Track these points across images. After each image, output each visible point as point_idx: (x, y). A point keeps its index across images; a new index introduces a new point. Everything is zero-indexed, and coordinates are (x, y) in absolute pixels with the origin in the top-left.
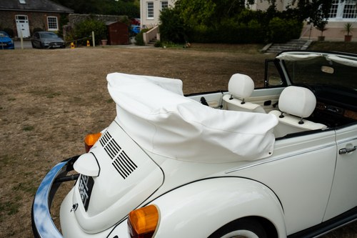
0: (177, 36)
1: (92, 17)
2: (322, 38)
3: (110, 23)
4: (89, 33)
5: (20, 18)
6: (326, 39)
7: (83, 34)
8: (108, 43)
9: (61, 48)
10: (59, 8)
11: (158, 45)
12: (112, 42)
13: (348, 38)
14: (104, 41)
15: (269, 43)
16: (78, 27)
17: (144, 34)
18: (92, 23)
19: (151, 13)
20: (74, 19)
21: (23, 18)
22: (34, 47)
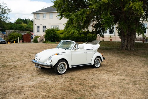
0: (52, 39)
1: (15, 31)
2: (103, 40)
3: (24, 34)
6: (104, 41)
7: (12, 38)
8: (23, 42)
9: (5, 43)
11: (44, 42)
13: (111, 40)
14: (21, 41)
15: (86, 41)
17: (38, 38)
18: (15, 34)
19: (38, 30)
20: (8, 32)
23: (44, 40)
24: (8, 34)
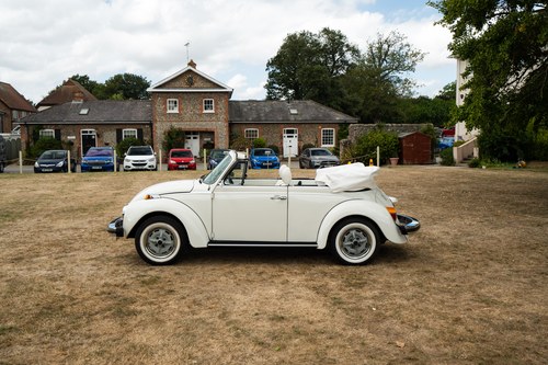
0: (506, 151)
1: (379, 127)
3: (404, 135)
4: (374, 149)
5: (289, 132)
7: (365, 150)
8: (400, 163)
10: (339, 117)
11: (475, 165)
12: (405, 161)
14: (394, 160)
16: (360, 142)
17: (455, 149)
18: (379, 136)
20: (356, 130)
21: (292, 132)
22: (302, 167)
23: (476, 154)
24: (356, 137)
